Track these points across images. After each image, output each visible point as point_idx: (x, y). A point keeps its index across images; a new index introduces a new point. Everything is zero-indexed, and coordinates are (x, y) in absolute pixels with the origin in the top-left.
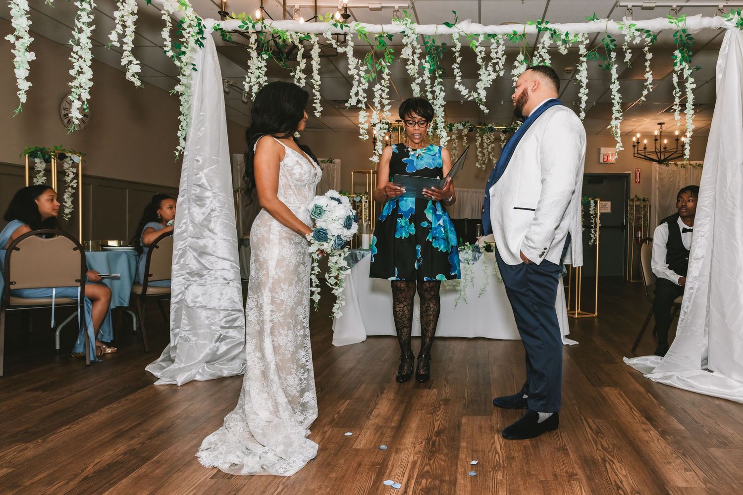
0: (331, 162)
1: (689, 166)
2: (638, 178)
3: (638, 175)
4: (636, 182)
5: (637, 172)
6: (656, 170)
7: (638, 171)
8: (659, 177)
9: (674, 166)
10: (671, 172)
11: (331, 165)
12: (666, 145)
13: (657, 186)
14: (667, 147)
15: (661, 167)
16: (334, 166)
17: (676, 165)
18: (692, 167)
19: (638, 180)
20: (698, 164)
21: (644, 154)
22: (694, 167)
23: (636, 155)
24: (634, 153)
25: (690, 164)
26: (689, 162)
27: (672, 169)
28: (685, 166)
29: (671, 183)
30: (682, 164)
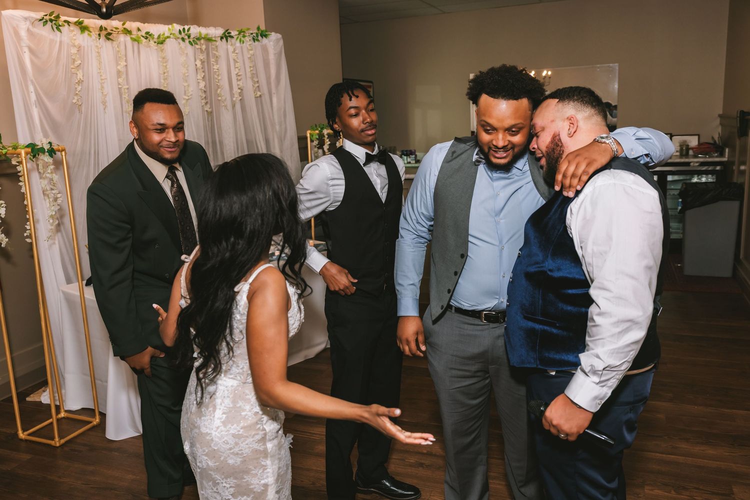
1: (123, 37)
8: (32, 62)
9: (76, 30)
13: (33, 97)
18: (129, 38)
20: (143, 33)
22: (136, 39)
25: (128, 32)
26: (124, 24)
27: (75, 40)
28: (110, 34)
29: (79, 88)
30: (101, 28)
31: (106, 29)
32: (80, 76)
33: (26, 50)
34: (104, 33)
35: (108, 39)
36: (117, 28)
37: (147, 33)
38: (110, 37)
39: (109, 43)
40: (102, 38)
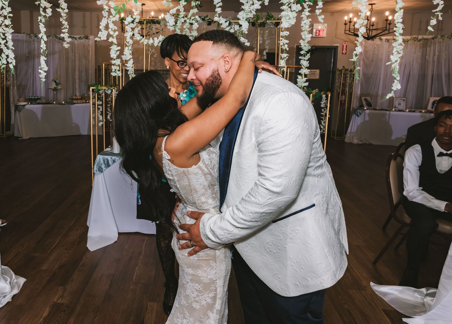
0: (87, 38)
1: (393, 41)
2: (344, 50)
3: (345, 47)
4: (343, 53)
5: (344, 45)
7: (345, 44)
9: (379, 40)
11: (87, 40)
12: (373, 22)
14: (374, 24)
16: (89, 42)
17: (381, 39)
19: (344, 52)
21: (353, 32)
23: (348, 32)
24: (345, 31)
25: (393, 39)
27: (376, 43)
28: (388, 40)
29: (375, 56)
32: (376, 52)
35: (388, 42)
40: (386, 42)
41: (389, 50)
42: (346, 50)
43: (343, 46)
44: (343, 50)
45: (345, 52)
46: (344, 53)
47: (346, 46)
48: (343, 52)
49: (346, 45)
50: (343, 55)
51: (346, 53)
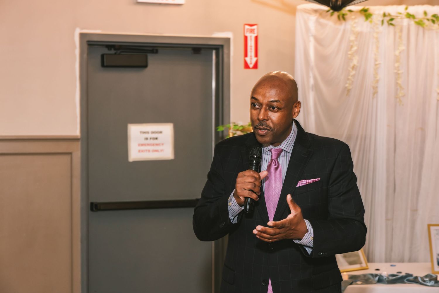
1: (406, 22)
2: (251, 52)
3: (251, 43)
4: (247, 66)
5: (248, 35)
6: (308, 29)
7: (252, 31)
9: (361, 19)
10: (352, 38)
13: (312, 81)
15: (323, 21)
17: (367, 14)
18: (412, 22)
19: (251, 60)
20: (429, 16)
22: (419, 23)
25: (410, 16)
26: (407, 9)
27: (355, 27)
28: (392, 19)
29: (353, 73)
30: (385, 15)
31: (389, 15)
32: (355, 62)
33: (312, 39)
34: (388, 18)
35: (392, 24)
36: (400, 13)
37: (434, 16)
38: (393, 22)
39: (391, 27)
40: (386, 23)
41: (397, 53)
42: (256, 55)
43: (246, 38)
44: (246, 55)
45: (254, 60)
46: (251, 66)
47: (256, 38)
48: (248, 59)
49: (254, 36)
50: (247, 70)
51: (256, 66)
